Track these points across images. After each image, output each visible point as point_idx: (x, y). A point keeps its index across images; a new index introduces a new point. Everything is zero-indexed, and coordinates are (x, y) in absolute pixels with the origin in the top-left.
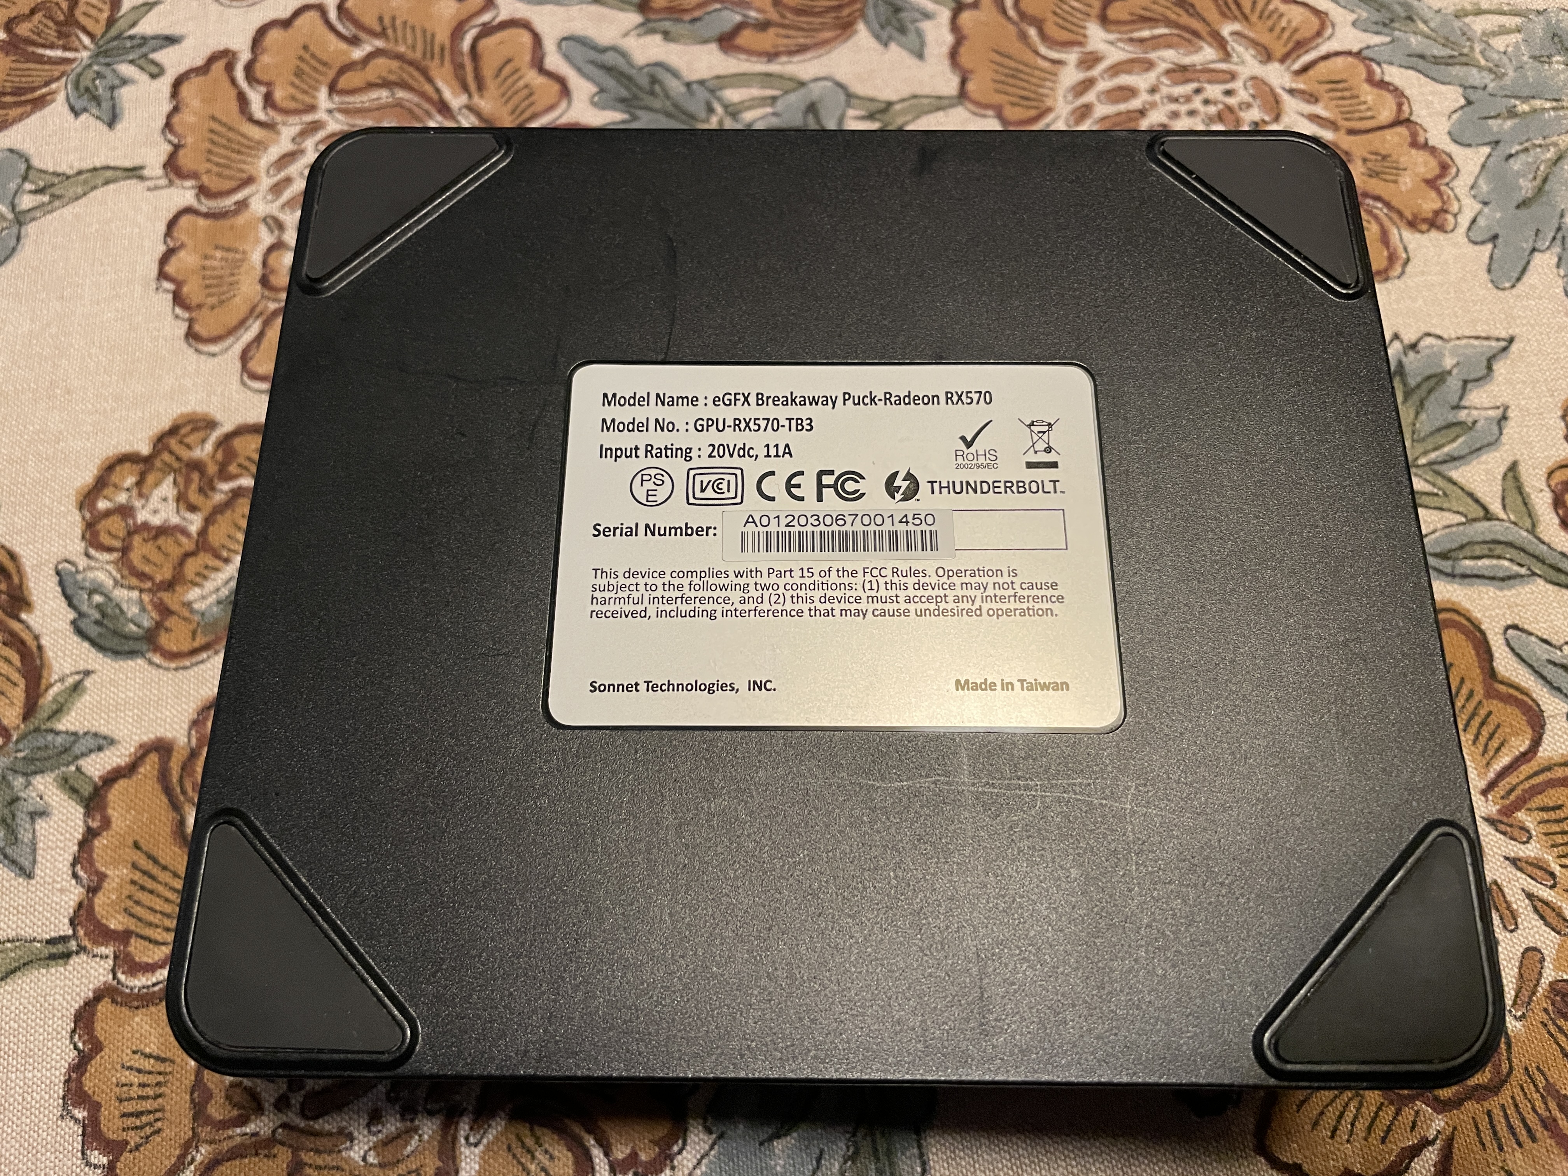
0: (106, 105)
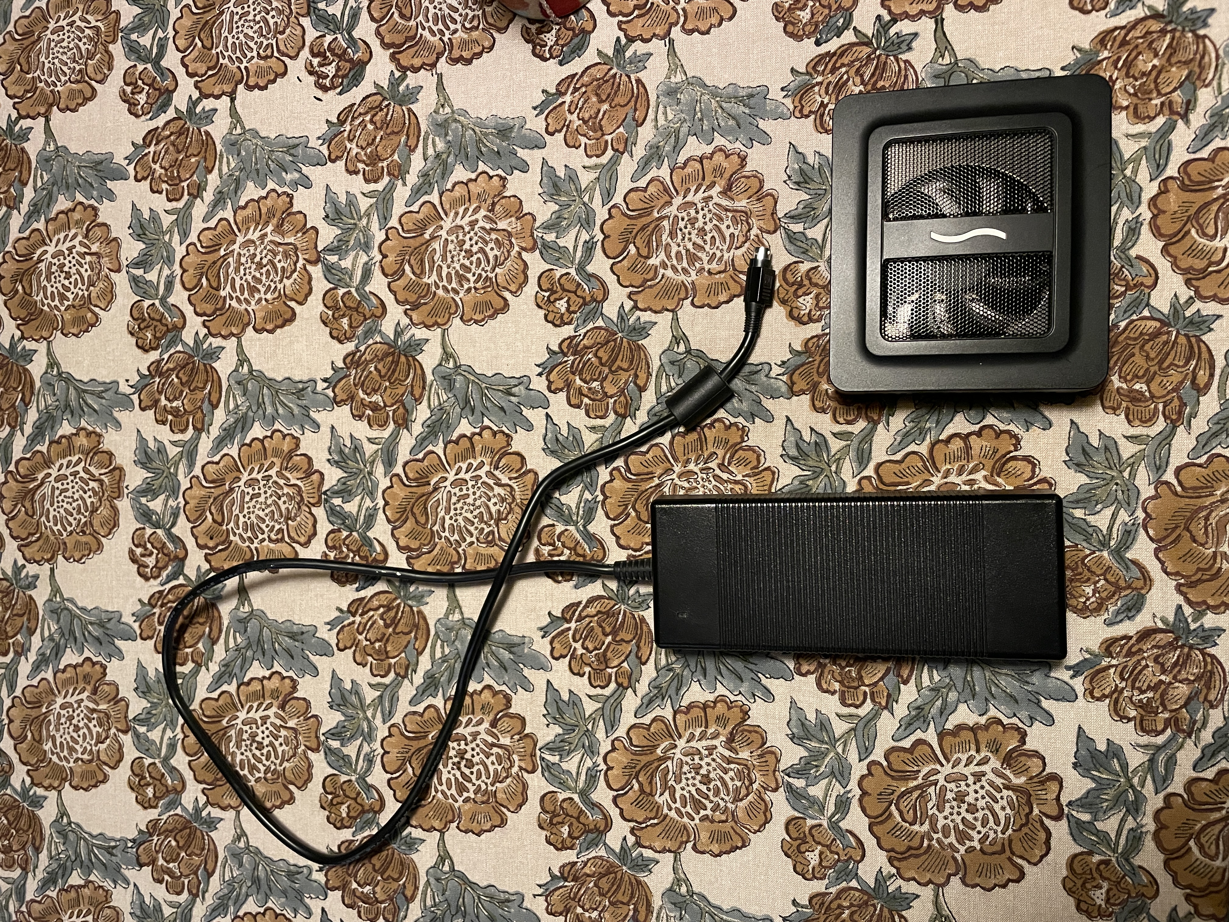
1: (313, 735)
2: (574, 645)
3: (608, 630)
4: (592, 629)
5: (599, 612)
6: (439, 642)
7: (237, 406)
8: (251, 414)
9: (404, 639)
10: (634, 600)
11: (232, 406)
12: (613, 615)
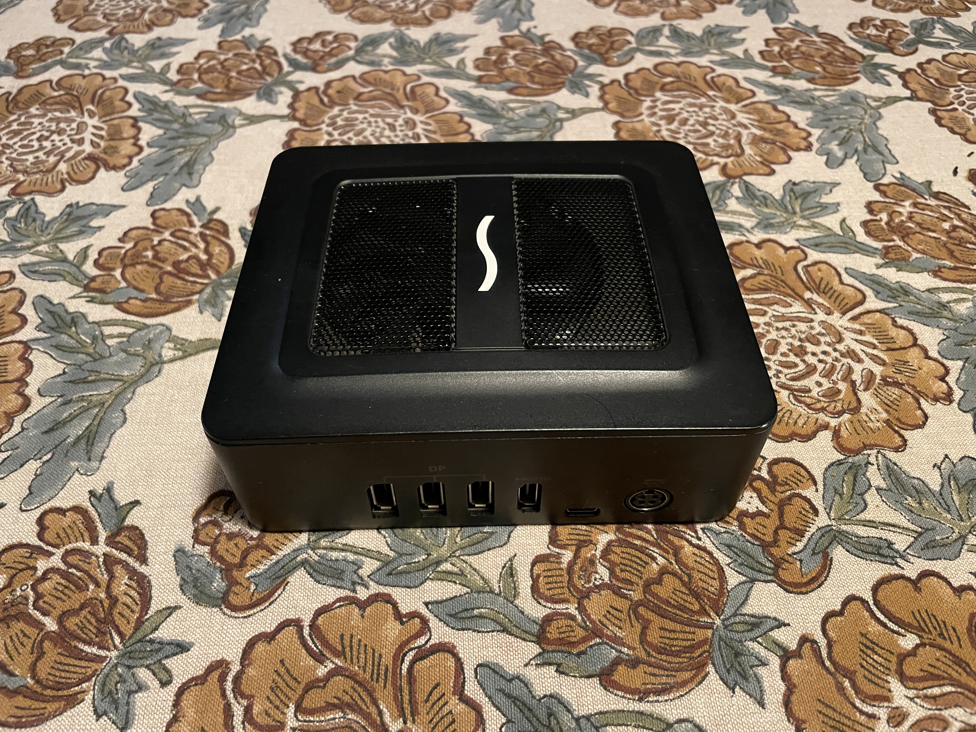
0: (123, 710)
1: (37, 188)
2: (59, 553)
3: (71, 623)
4: (81, 588)
5: (114, 600)
6: (129, 331)
7: (512, 110)
8: (503, 121)
9: (148, 285)
10: (122, 680)
11: (512, 105)
12: (101, 633)
